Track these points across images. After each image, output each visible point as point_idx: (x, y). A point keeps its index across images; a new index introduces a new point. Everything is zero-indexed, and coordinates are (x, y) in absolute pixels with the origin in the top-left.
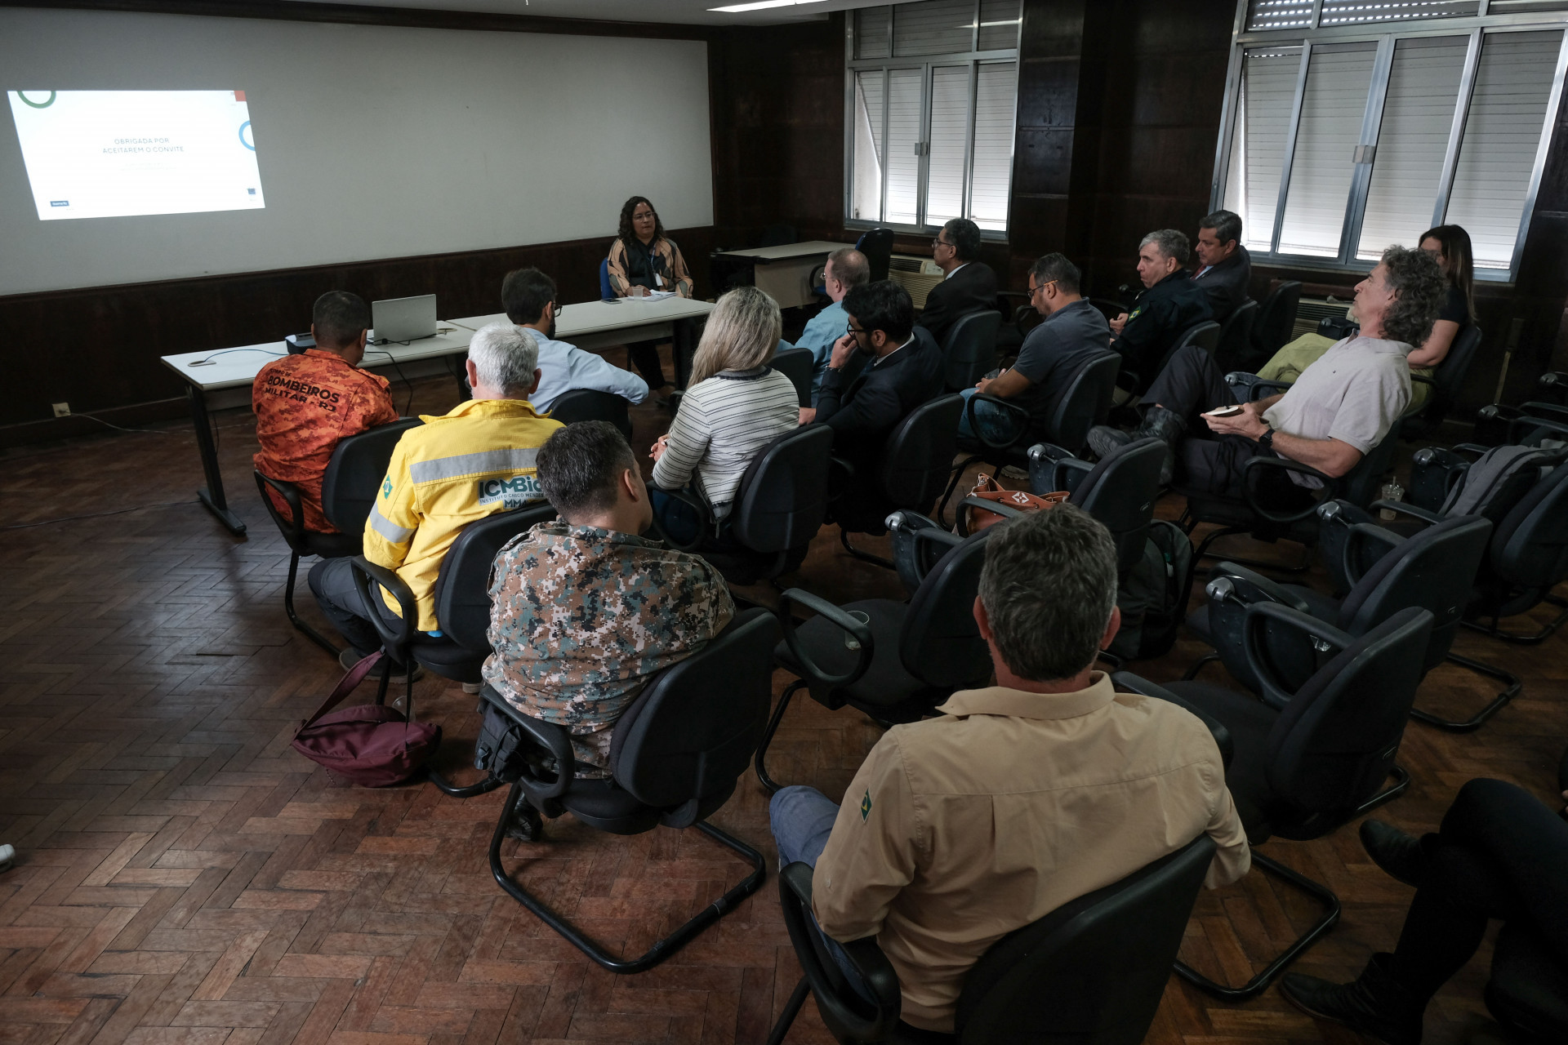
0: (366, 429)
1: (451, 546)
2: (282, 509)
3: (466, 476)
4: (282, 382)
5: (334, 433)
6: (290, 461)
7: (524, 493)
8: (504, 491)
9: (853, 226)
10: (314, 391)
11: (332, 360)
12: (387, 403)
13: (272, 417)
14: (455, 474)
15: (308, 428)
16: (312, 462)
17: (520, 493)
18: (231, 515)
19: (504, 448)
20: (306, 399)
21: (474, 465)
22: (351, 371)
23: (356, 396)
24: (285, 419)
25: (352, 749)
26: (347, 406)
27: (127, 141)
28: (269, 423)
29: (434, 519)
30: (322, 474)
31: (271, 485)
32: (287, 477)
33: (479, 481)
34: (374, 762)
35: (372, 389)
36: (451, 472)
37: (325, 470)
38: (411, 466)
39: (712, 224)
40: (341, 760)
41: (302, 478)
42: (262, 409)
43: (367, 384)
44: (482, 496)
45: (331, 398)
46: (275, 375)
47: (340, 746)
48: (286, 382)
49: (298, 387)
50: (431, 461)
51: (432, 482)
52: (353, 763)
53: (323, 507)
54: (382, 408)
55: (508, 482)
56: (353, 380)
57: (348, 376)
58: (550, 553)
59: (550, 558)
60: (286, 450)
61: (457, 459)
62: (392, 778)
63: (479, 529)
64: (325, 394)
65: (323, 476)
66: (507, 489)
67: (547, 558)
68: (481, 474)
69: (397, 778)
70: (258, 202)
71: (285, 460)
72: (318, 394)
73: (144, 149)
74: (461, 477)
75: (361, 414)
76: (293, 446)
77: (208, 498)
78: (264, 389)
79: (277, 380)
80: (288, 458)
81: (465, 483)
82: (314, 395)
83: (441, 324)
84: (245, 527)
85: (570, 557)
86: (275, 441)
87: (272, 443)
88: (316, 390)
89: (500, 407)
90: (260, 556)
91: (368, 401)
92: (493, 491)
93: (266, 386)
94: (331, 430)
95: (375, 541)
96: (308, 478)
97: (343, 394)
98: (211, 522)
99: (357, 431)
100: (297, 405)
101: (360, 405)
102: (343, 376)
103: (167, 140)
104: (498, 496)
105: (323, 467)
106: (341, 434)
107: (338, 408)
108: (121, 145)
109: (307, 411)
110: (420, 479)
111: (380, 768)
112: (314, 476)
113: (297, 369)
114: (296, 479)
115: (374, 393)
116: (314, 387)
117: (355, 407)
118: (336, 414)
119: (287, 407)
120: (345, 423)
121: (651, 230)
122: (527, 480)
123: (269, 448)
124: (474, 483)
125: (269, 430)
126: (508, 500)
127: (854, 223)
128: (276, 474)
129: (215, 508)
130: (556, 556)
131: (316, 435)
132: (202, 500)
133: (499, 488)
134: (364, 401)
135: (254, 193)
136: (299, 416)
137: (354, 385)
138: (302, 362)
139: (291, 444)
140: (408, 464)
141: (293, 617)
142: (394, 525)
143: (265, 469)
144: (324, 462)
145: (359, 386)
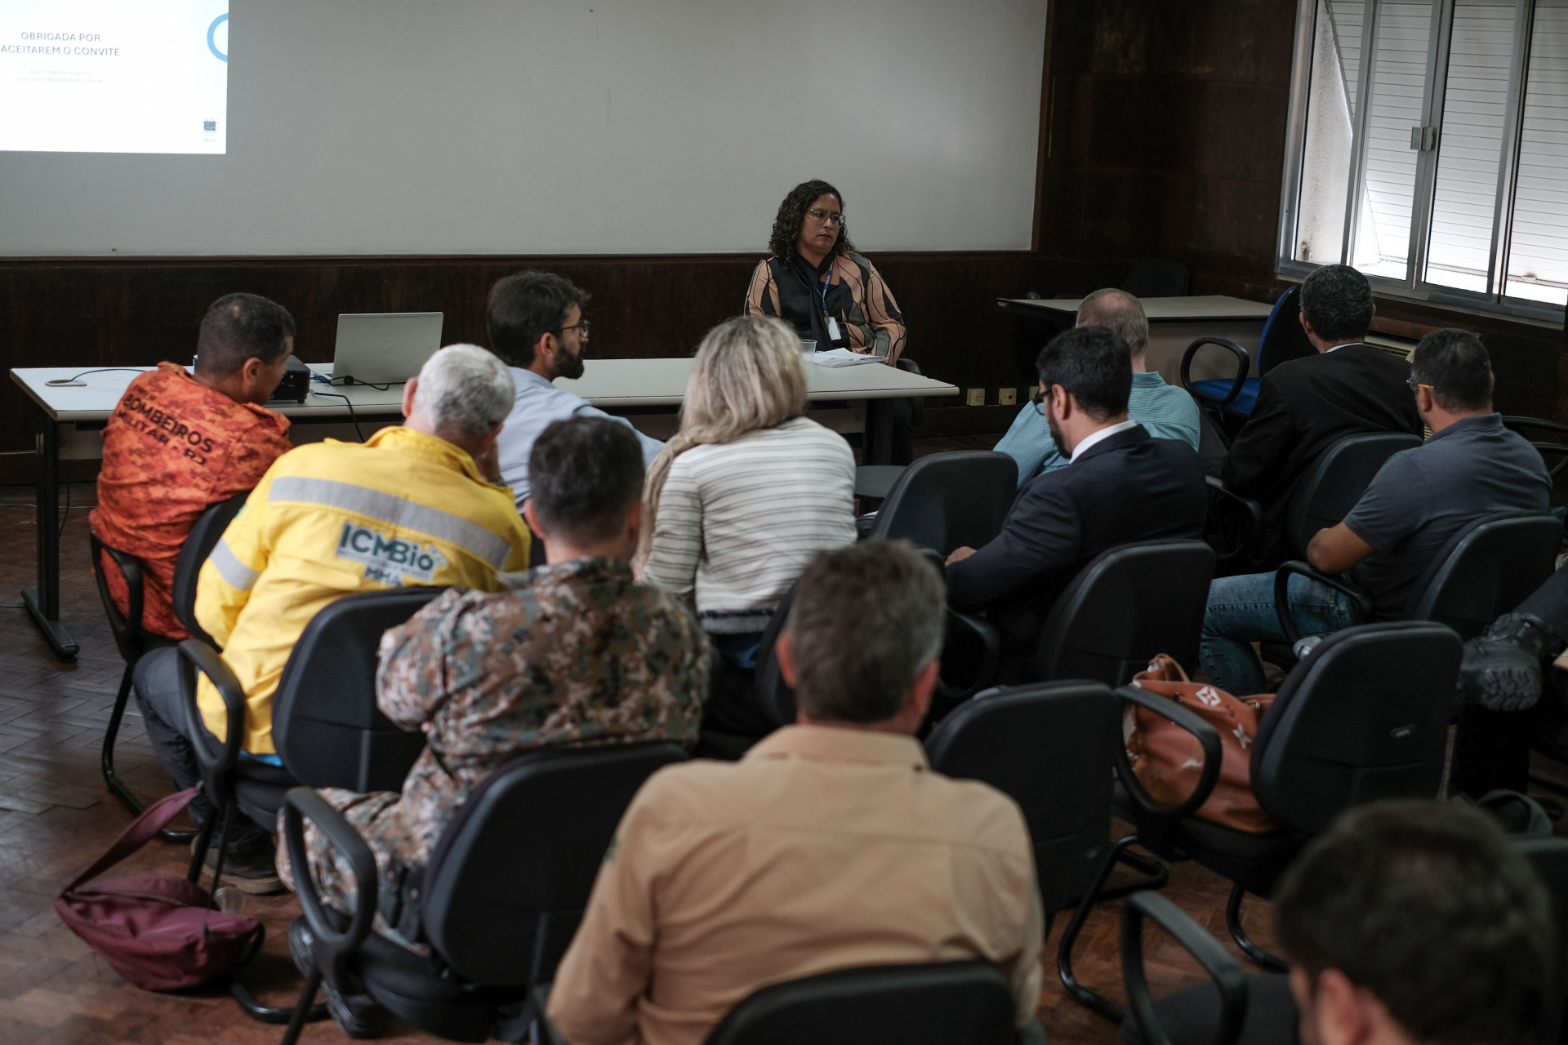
3: (330, 508)
4: (142, 408)
5: (200, 497)
6: (135, 527)
9: (1291, 273)
10: (181, 431)
13: (118, 455)
14: (319, 500)
15: (164, 484)
16: (166, 534)
17: (394, 564)
18: (61, 627)
19: (398, 495)
20: (168, 440)
21: (347, 499)
22: (237, 409)
23: (239, 445)
24: (135, 464)
25: (133, 929)
26: (223, 459)
27: (39, 36)
34: (158, 948)
36: (315, 498)
39: (1029, 248)
40: (115, 936)
41: (150, 554)
43: (259, 429)
45: (202, 444)
46: (136, 395)
47: (118, 920)
48: (147, 408)
49: (159, 419)
50: (298, 478)
52: (129, 943)
56: (238, 422)
57: (231, 416)
61: (330, 484)
62: (178, 978)
69: (186, 981)
70: (216, 144)
72: (186, 436)
73: (62, 50)
74: (325, 506)
77: (35, 602)
78: (119, 412)
79: (137, 402)
80: (133, 524)
82: (179, 437)
84: (77, 649)
86: (115, 496)
87: (112, 498)
88: (183, 430)
90: (88, 692)
91: (256, 453)
92: (361, 546)
93: (121, 409)
94: (195, 492)
96: (158, 556)
97: (220, 440)
98: (29, 636)
100: (154, 447)
101: (244, 459)
102: (225, 415)
103: (97, 37)
106: (209, 499)
107: (209, 461)
108: (29, 42)
109: (166, 458)
111: (164, 958)
112: (167, 555)
113: (165, 390)
114: (142, 554)
116: (182, 426)
117: (236, 462)
118: (207, 470)
119: (141, 445)
120: (217, 484)
121: (830, 244)
122: (411, 550)
127: (1297, 268)
129: (42, 617)
131: (173, 497)
132: (27, 606)
134: (251, 453)
135: (214, 129)
136: (153, 462)
137: (240, 429)
139: (136, 504)
141: (109, 772)
143: (101, 534)
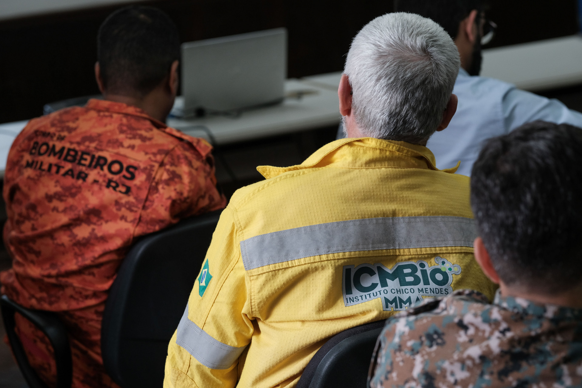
0: (175, 221)
1: (302, 373)
2: (39, 360)
3: (324, 257)
4: (52, 151)
5: (126, 230)
6: (58, 276)
7: (415, 287)
8: (384, 284)
10: (99, 163)
11: (126, 115)
12: (209, 180)
13: (33, 207)
14: (307, 254)
15: (88, 222)
16: (89, 278)
17: (409, 287)
19: (385, 215)
20: (87, 175)
21: (336, 241)
22: (155, 131)
23: (162, 169)
24: (55, 209)
26: (147, 185)
28: (28, 218)
29: (274, 328)
30: (104, 298)
31: (24, 315)
32: (51, 303)
33: (343, 266)
35: (186, 158)
36: (301, 252)
37: (107, 292)
38: (243, 243)
41: (74, 305)
42: (18, 196)
43: (179, 151)
44: (348, 291)
45: (124, 173)
46: (40, 140)
48: (57, 149)
50: (272, 235)
51: (272, 267)
53: (103, 355)
54: (200, 189)
55: (389, 269)
56: (157, 145)
57: (150, 139)
58: (462, 326)
59: (462, 333)
60: (52, 260)
61: (311, 230)
63: (345, 344)
64: (116, 167)
65: (104, 302)
66: (389, 281)
67: (457, 332)
68: (347, 255)
71: (49, 276)
72: (105, 168)
74: (317, 258)
75: (170, 198)
76: (64, 253)
78: (24, 162)
79: (44, 148)
80: (54, 272)
81: (323, 268)
82: (98, 170)
83: (293, 86)
85: (492, 333)
86: (36, 247)
87: (31, 251)
88: (102, 162)
89: (381, 150)
91: (180, 177)
92: (366, 284)
93: (27, 157)
94: (122, 225)
95: (180, 365)
96: (82, 305)
97: (142, 166)
99: (163, 225)
100: (73, 186)
101: (167, 183)
102: (144, 139)
104: (374, 291)
105: (106, 286)
106: (136, 230)
107: (134, 190)
109: (87, 194)
110: (255, 263)
112: (92, 302)
113: (75, 129)
114: (64, 306)
115: (190, 164)
116: (100, 158)
117: (160, 187)
118: (131, 199)
119: (58, 189)
120: (144, 213)
122: (419, 269)
123: (25, 258)
124: (337, 269)
125: (27, 228)
126: (390, 297)
128: (34, 302)
130: (471, 331)
131: (99, 234)
133: (376, 279)
134: (175, 177)
136: (75, 203)
137: (160, 152)
138: (81, 118)
139: (61, 250)
140: (238, 240)
142: (212, 338)
143: (18, 293)
144: (109, 278)
145: (167, 153)
